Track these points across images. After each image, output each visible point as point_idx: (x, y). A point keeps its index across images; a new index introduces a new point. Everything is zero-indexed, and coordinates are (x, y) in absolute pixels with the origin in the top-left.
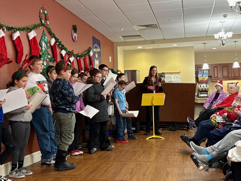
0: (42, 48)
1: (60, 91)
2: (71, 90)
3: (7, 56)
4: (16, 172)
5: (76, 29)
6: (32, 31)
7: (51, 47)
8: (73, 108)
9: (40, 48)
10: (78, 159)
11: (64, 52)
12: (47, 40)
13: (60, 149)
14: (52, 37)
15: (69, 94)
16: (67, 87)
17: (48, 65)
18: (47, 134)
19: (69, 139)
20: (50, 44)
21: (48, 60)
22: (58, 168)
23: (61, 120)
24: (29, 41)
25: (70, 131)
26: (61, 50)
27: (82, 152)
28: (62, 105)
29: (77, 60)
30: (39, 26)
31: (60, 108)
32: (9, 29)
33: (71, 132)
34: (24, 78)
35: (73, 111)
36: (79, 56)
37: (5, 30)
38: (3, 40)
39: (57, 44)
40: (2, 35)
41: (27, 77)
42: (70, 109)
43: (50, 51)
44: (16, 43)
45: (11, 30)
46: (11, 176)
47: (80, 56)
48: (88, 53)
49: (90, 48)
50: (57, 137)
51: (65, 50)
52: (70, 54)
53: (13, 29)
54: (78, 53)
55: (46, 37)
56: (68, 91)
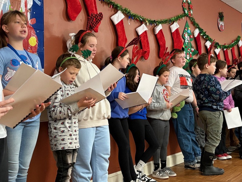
0: (185, 40)
1: (206, 88)
2: (218, 87)
3: (149, 50)
4: (159, 171)
5: (223, 16)
6: (175, 23)
7: (195, 39)
8: (220, 105)
9: (183, 40)
10: (227, 164)
11: (208, 44)
12: (190, 31)
13: (207, 151)
14: (196, 28)
15: (216, 91)
16: (214, 83)
17: (191, 59)
18: (188, 134)
19: (217, 141)
20: (194, 36)
21: (191, 53)
22: (204, 171)
23: (207, 120)
24: (171, 33)
25: (218, 131)
26: (205, 41)
27: (230, 157)
28: (207, 103)
29: (224, 52)
30: (182, 16)
31: (206, 106)
32: (151, 22)
33: (218, 133)
34: (166, 73)
35: (220, 109)
36: (225, 47)
37: (148, 24)
38: (145, 34)
39: (201, 35)
40: (144, 29)
41: (168, 71)
42: (217, 107)
43: (193, 44)
44: (158, 37)
45: (154, 23)
46: (154, 176)
47: (227, 48)
48: (236, 43)
49: (239, 37)
50: (201, 138)
51: (209, 41)
52: (215, 45)
53: (156, 23)
54: (225, 44)
55: (189, 29)
56: (215, 87)
